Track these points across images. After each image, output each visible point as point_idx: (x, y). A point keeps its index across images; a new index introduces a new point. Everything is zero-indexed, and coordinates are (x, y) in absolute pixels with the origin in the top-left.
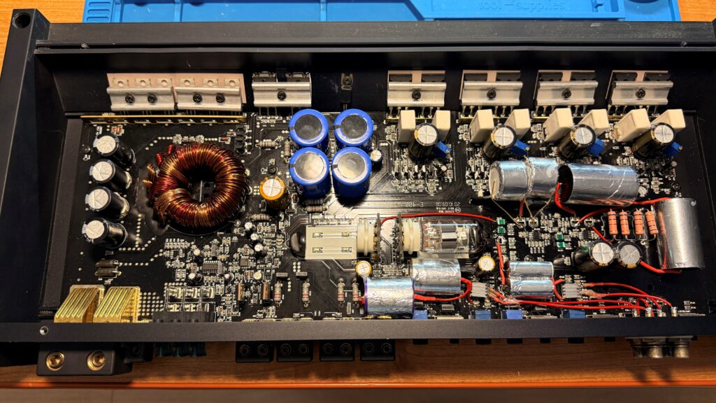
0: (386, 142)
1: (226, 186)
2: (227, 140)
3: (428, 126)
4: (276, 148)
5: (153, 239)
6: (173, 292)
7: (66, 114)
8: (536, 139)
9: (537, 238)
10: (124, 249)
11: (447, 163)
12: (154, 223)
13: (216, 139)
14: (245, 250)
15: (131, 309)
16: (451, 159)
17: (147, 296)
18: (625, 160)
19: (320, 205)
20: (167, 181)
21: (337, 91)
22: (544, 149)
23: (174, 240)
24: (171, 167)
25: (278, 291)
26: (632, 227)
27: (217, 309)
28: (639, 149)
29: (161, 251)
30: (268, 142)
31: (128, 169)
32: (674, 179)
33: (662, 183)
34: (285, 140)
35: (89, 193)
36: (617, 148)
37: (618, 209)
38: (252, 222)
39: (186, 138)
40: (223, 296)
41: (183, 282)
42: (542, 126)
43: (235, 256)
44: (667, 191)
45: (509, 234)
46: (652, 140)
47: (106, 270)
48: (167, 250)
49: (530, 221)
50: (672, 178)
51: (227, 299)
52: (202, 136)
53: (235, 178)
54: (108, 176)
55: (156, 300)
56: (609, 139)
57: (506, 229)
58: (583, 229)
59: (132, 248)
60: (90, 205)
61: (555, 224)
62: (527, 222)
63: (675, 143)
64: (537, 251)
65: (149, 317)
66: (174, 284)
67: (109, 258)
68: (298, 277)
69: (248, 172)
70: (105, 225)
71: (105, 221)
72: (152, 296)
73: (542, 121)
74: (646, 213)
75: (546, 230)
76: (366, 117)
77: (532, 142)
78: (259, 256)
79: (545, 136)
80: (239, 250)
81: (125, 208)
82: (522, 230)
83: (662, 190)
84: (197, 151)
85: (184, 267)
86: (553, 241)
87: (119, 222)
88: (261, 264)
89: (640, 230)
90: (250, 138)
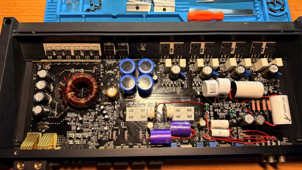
0: (159, 72)
1: (93, 91)
2: (93, 71)
3: (177, 66)
4: (114, 74)
5: (62, 113)
6: (71, 135)
7: (26, 60)
8: (222, 70)
9: (222, 112)
10: (50, 117)
11: (185, 80)
12: (63, 106)
13: (89, 71)
14: (101, 117)
15: (53, 142)
16: (186, 78)
17: (60, 137)
18: (258, 79)
19: (132, 98)
20: (68, 89)
21: (139, 51)
22: (225, 74)
23: (71, 113)
24: (70, 83)
25: (114, 135)
26: (261, 107)
27: (89, 142)
28: (264, 74)
29: (66, 118)
30: (110, 72)
31: (52, 83)
32: (279, 87)
33: (274, 88)
34: (117, 71)
35: (35, 94)
36: (255, 74)
37: (255, 99)
38: (104, 106)
39: (76, 70)
40: (92, 137)
41: (75, 131)
42: (224, 65)
43: (96, 120)
44: (276, 92)
45: (211, 110)
46: (269, 71)
47: (42, 126)
48: (68, 117)
49: (219, 104)
50: (278, 86)
51: (93, 138)
52: (83, 69)
53: (97, 88)
54: (44, 87)
55: (63, 139)
56: (252, 70)
57: (209, 108)
58: (241, 108)
59: (53, 117)
60: (36, 99)
61: (230, 106)
62: (218, 105)
63: (279, 72)
64: (222, 117)
65: (61, 146)
66: (71, 132)
67: (44, 121)
68: (123, 129)
69: (102, 84)
70: (42, 107)
71: (42, 106)
72: (62, 137)
73: (224, 63)
74: (267, 101)
75: (226, 108)
76: (151, 62)
77: (220, 71)
78: (106, 120)
79: (225, 69)
80: (98, 117)
81: (51, 100)
82: (216, 108)
83: (274, 91)
84: (81, 76)
85: (75, 125)
86: (229, 113)
87: (48, 106)
88: (107, 123)
89: (265, 108)
90: (103, 70)
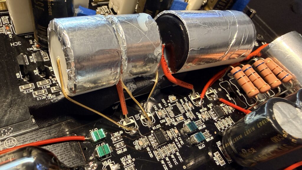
49: (142, 118)
62: (138, 122)
75: (168, 123)
82: (136, 137)
